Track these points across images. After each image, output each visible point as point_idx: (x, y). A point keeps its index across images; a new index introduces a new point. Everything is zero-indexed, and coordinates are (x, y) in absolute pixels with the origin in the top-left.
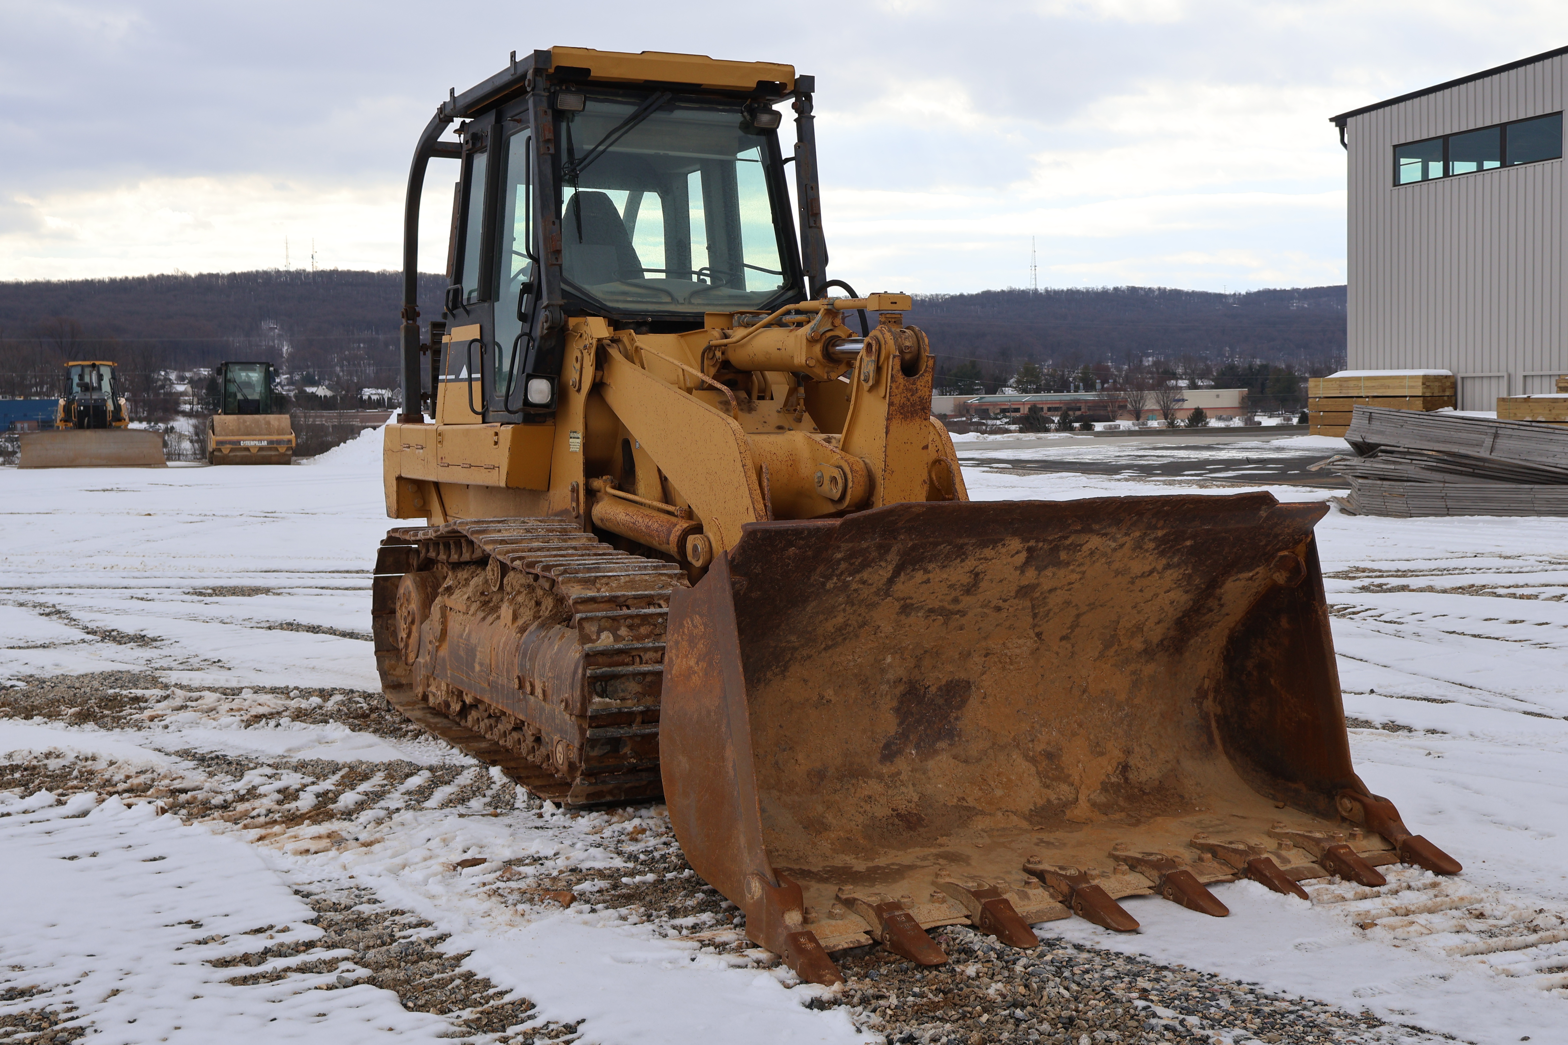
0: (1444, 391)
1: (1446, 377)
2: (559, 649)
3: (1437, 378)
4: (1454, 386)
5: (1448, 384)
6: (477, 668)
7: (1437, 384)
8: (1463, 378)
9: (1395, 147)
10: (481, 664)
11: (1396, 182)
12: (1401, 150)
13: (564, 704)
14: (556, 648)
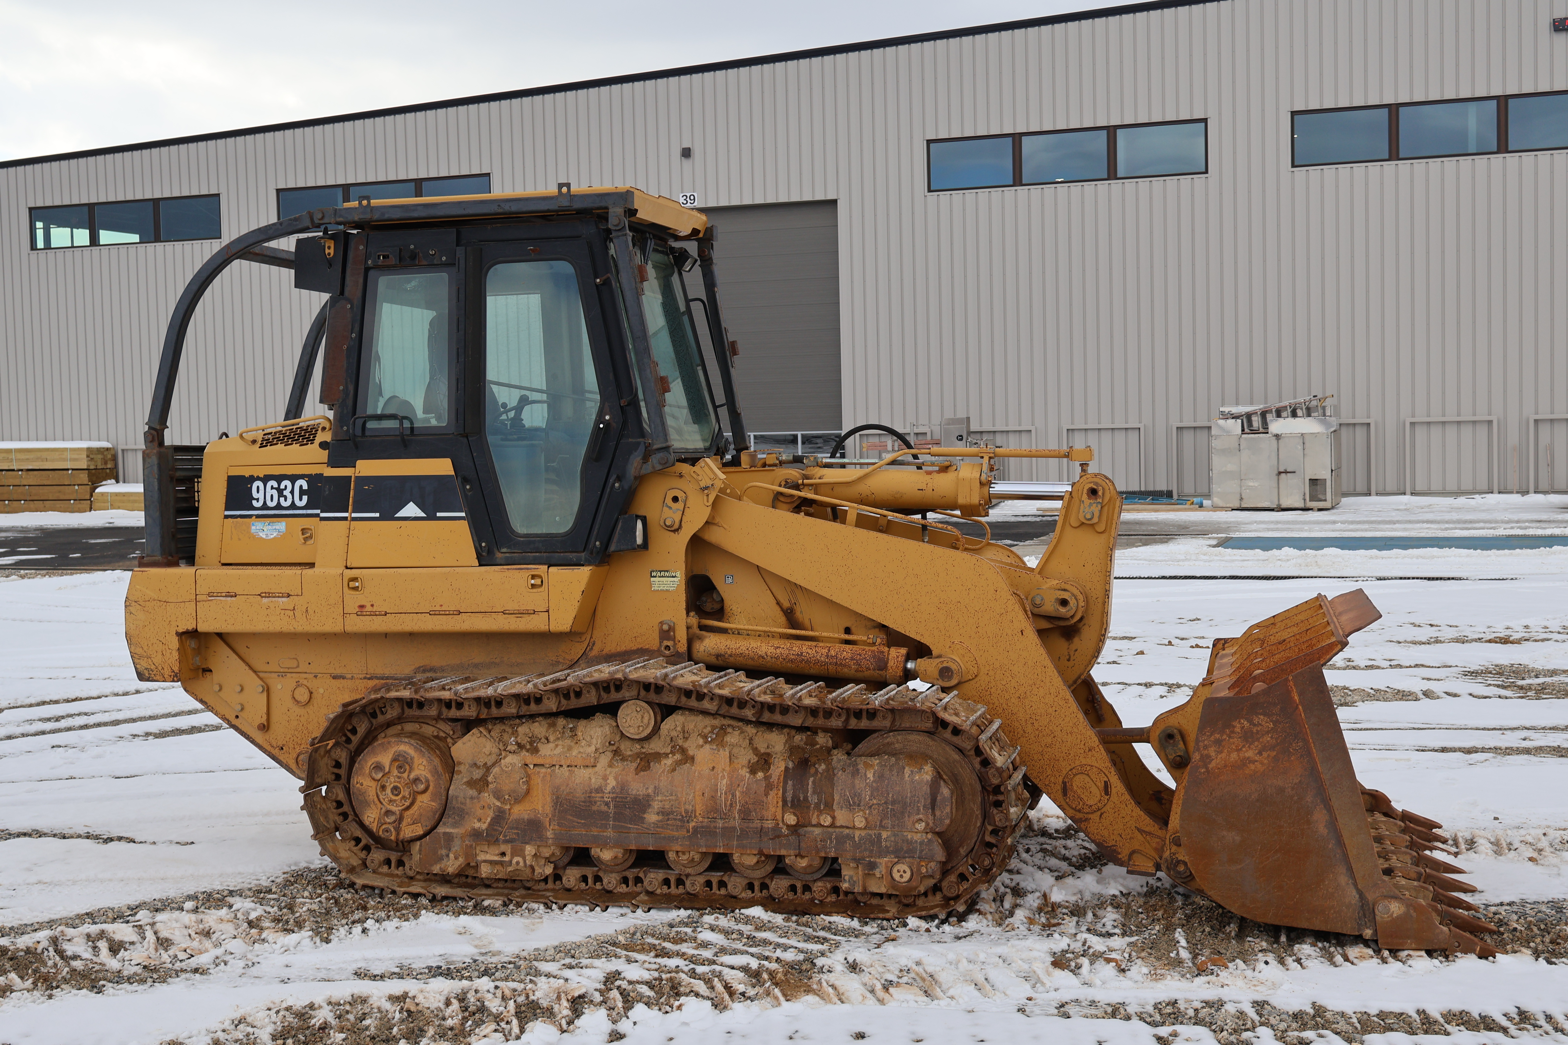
0: (106, 463)
1: (108, 449)
2: (880, 777)
3: (99, 451)
4: (115, 458)
5: (109, 456)
6: (652, 817)
7: (100, 456)
8: (123, 451)
9: (31, 209)
10: (662, 812)
11: (33, 247)
12: (35, 213)
13: (923, 824)
14: (870, 775)
